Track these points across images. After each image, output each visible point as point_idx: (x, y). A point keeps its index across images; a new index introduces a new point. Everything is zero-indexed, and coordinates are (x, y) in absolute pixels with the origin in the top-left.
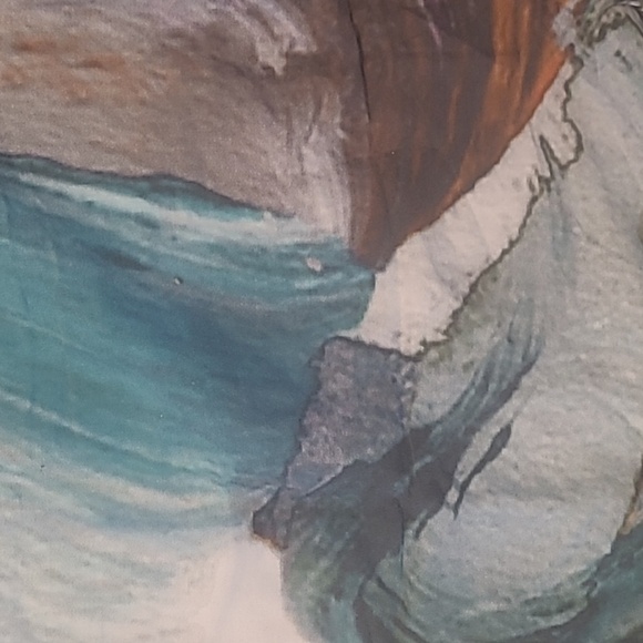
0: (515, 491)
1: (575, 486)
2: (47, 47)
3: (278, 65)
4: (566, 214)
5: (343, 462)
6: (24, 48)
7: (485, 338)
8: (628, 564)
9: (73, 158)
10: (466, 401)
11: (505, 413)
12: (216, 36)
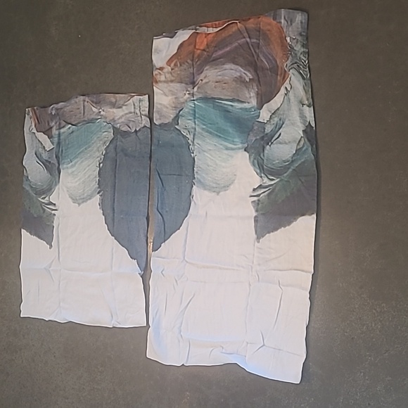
0: (280, 143)
1: (289, 142)
2: (219, 82)
3: (248, 80)
4: (289, 99)
6: (217, 82)
7: (276, 119)
8: (298, 155)
9: (222, 97)
11: (280, 131)
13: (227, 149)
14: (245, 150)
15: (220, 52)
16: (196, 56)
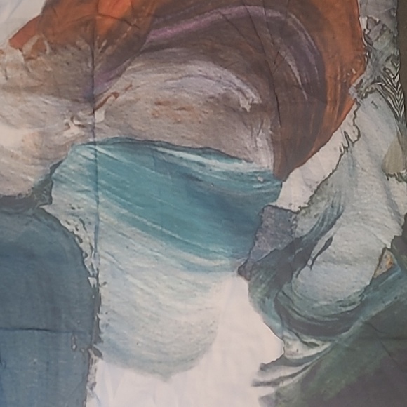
0: (333, 261)
1: (356, 260)
2: (167, 103)
3: (248, 108)
4: (354, 160)
5: (270, 250)
6: (159, 104)
7: (323, 205)
8: (376, 289)
9: (175, 142)
10: (316, 228)
11: (330, 233)
12: (226, 98)
13: (190, 267)
14: (240, 273)
15: (169, 32)
16: (102, 32)
